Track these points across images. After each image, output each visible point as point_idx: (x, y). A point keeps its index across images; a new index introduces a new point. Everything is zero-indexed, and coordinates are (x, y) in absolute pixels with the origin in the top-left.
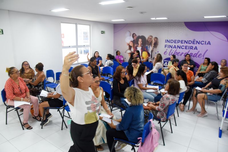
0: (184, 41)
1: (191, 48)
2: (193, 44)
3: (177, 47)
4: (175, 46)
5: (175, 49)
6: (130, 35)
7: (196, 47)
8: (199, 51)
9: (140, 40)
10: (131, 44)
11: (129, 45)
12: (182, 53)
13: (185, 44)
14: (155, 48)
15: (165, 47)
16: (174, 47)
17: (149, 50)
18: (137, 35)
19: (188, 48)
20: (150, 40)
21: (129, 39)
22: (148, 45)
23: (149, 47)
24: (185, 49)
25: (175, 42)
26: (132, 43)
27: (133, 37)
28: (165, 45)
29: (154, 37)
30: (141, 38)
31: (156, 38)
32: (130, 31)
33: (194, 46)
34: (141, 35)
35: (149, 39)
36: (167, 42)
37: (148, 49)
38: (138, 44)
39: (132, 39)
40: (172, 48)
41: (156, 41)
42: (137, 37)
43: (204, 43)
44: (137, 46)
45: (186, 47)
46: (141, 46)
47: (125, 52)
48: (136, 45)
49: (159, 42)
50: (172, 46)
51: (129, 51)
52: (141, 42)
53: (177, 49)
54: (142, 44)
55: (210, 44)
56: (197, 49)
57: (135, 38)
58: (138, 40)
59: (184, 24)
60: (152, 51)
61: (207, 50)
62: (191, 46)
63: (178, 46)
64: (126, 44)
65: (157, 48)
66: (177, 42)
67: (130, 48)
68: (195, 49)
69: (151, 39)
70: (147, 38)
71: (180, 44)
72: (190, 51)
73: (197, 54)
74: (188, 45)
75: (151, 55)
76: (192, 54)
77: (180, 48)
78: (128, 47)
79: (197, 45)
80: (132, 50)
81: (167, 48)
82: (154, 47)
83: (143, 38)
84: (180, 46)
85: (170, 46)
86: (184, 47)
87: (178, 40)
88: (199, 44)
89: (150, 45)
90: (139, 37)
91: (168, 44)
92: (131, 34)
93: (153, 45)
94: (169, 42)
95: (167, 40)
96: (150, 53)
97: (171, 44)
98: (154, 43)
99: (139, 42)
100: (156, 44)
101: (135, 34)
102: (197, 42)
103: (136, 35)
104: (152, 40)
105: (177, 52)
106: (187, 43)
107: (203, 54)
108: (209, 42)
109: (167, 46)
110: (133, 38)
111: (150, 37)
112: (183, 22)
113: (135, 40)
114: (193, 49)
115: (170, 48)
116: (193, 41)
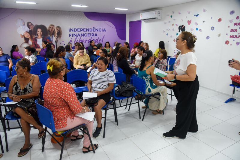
0: (86, 30)
1: (93, 35)
2: (93, 31)
3: (80, 36)
4: (79, 34)
5: (79, 37)
6: (24, 25)
7: (96, 34)
8: (99, 37)
9: (39, 30)
10: (27, 36)
11: (24, 37)
12: (86, 40)
13: (87, 32)
14: (59, 38)
15: (70, 36)
16: (78, 36)
17: (53, 41)
18: (34, 24)
19: (90, 35)
20: (52, 30)
21: (23, 30)
22: (50, 36)
23: (52, 37)
24: (88, 36)
25: (78, 30)
26: (28, 34)
27: (29, 26)
28: (70, 34)
29: (56, 26)
30: (40, 28)
31: (58, 27)
32: (22, 20)
33: (94, 33)
34: (39, 24)
35: (50, 29)
36: (71, 31)
37: (52, 39)
38: (38, 35)
39: (28, 30)
40: (76, 36)
41: (59, 30)
42: (34, 26)
43: (101, 30)
44: (37, 38)
45: (88, 35)
46: (42, 37)
47: (20, 46)
48: (34, 37)
49: (62, 31)
50: (76, 34)
51: (26, 45)
52: (41, 33)
53: (81, 37)
54: (42, 35)
55: (105, 31)
56: (97, 36)
57: (32, 28)
58: (37, 30)
59: (84, 14)
60: (56, 42)
61: (104, 36)
62: (92, 34)
63: (81, 34)
64: (20, 37)
65: (61, 37)
66: (80, 30)
67: (27, 40)
68: (95, 36)
69: (53, 28)
70: (48, 27)
71: (83, 32)
72: (92, 38)
73: (98, 40)
74: (90, 32)
75: (55, 45)
76: (94, 40)
77: (83, 36)
78: (23, 40)
79: (97, 32)
80: (30, 42)
81: (71, 37)
82: (57, 37)
83: (43, 27)
84: (83, 34)
85: (74, 34)
86: (87, 35)
87: (81, 29)
88: (98, 31)
89: (52, 35)
90: (37, 27)
91: (72, 32)
92: (24, 23)
93: (56, 35)
94: (73, 31)
95: (71, 29)
96: (55, 44)
97: (75, 33)
98: (56, 32)
99: (38, 32)
100: (59, 34)
101: (30, 23)
102: (96, 29)
103: (32, 24)
104: (54, 30)
105: (81, 40)
106: (89, 31)
107: (102, 40)
108: (104, 29)
109: (72, 35)
110: (29, 28)
111: (51, 27)
112: (82, 12)
113: (32, 30)
114: (94, 35)
115: (74, 36)
116: (93, 29)
